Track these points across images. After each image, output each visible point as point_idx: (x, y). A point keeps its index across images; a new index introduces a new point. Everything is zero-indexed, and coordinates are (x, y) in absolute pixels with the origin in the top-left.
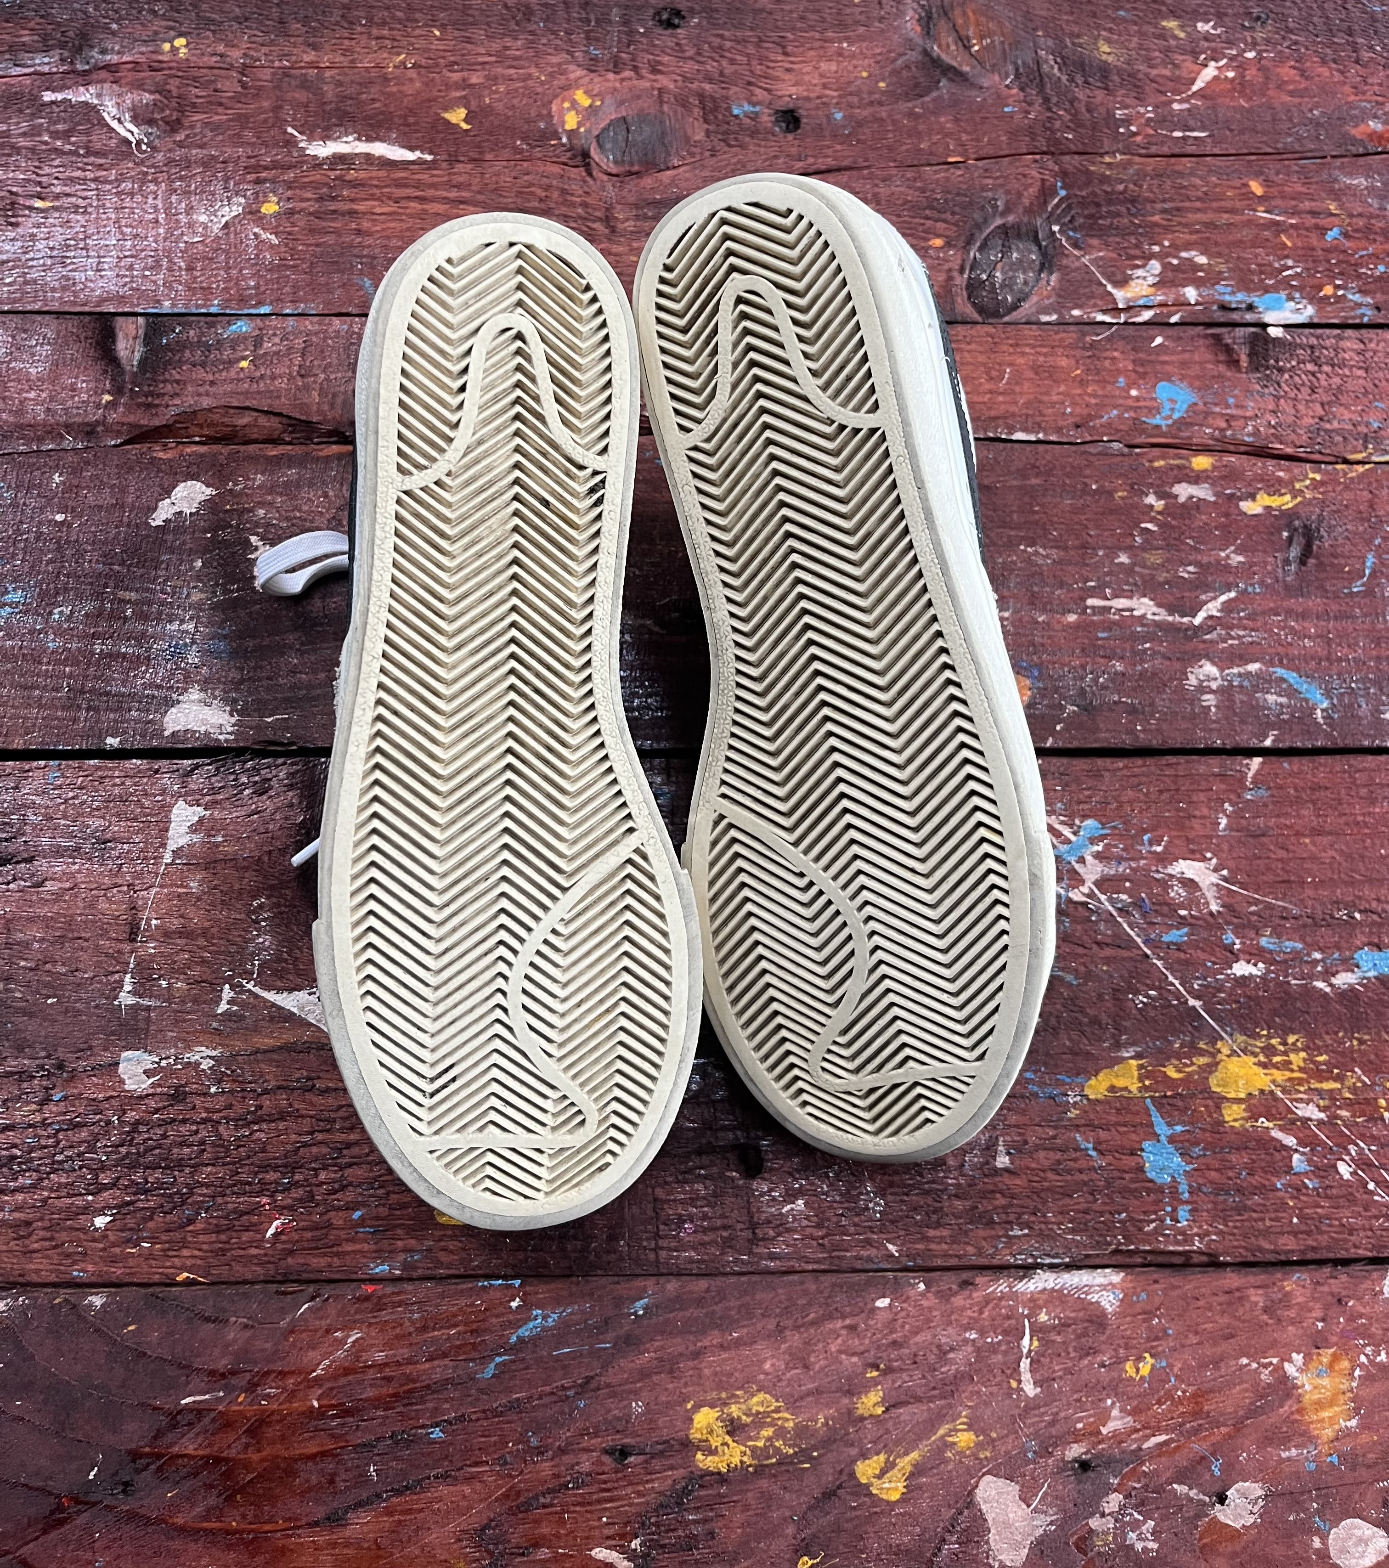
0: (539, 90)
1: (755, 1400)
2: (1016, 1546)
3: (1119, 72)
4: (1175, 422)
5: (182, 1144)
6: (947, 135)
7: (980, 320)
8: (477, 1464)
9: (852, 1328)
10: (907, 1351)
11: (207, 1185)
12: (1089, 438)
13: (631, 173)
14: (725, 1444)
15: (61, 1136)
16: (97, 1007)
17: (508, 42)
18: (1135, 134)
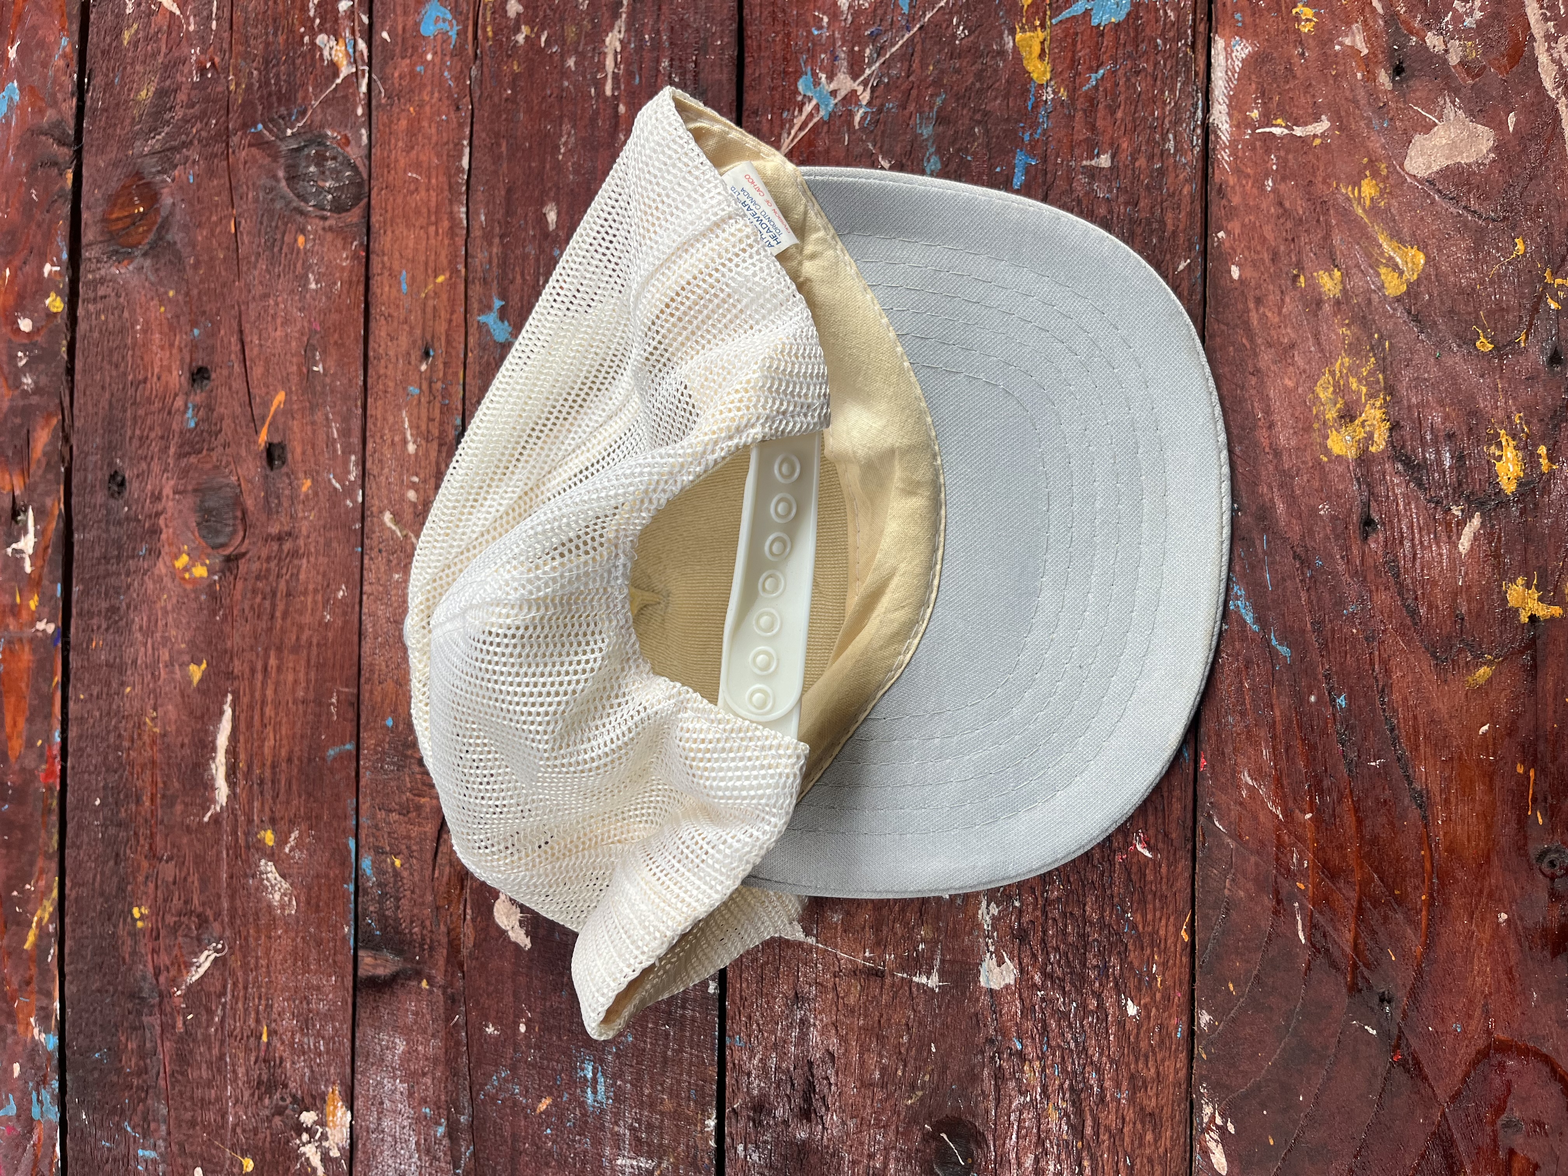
0: (174, 600)
1: (1321, 395)
2: (1474, 137)
3: (163, 79)
4: (455, 17)
5: (1064, 933)
6: (213, 235)
7: (366, 200)
8: (1372, 664)
9: (1258, 301)
10: (1282, 248)
11: (1103, 910)
12: (468, 98)
13: (243, 519)
14: (1363, 424)
15: (1054, 1043)
16: (940, 1007)
17: (136, 627)
18: (213, 64)
